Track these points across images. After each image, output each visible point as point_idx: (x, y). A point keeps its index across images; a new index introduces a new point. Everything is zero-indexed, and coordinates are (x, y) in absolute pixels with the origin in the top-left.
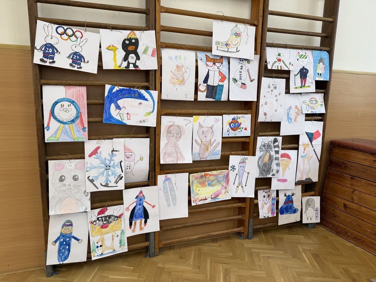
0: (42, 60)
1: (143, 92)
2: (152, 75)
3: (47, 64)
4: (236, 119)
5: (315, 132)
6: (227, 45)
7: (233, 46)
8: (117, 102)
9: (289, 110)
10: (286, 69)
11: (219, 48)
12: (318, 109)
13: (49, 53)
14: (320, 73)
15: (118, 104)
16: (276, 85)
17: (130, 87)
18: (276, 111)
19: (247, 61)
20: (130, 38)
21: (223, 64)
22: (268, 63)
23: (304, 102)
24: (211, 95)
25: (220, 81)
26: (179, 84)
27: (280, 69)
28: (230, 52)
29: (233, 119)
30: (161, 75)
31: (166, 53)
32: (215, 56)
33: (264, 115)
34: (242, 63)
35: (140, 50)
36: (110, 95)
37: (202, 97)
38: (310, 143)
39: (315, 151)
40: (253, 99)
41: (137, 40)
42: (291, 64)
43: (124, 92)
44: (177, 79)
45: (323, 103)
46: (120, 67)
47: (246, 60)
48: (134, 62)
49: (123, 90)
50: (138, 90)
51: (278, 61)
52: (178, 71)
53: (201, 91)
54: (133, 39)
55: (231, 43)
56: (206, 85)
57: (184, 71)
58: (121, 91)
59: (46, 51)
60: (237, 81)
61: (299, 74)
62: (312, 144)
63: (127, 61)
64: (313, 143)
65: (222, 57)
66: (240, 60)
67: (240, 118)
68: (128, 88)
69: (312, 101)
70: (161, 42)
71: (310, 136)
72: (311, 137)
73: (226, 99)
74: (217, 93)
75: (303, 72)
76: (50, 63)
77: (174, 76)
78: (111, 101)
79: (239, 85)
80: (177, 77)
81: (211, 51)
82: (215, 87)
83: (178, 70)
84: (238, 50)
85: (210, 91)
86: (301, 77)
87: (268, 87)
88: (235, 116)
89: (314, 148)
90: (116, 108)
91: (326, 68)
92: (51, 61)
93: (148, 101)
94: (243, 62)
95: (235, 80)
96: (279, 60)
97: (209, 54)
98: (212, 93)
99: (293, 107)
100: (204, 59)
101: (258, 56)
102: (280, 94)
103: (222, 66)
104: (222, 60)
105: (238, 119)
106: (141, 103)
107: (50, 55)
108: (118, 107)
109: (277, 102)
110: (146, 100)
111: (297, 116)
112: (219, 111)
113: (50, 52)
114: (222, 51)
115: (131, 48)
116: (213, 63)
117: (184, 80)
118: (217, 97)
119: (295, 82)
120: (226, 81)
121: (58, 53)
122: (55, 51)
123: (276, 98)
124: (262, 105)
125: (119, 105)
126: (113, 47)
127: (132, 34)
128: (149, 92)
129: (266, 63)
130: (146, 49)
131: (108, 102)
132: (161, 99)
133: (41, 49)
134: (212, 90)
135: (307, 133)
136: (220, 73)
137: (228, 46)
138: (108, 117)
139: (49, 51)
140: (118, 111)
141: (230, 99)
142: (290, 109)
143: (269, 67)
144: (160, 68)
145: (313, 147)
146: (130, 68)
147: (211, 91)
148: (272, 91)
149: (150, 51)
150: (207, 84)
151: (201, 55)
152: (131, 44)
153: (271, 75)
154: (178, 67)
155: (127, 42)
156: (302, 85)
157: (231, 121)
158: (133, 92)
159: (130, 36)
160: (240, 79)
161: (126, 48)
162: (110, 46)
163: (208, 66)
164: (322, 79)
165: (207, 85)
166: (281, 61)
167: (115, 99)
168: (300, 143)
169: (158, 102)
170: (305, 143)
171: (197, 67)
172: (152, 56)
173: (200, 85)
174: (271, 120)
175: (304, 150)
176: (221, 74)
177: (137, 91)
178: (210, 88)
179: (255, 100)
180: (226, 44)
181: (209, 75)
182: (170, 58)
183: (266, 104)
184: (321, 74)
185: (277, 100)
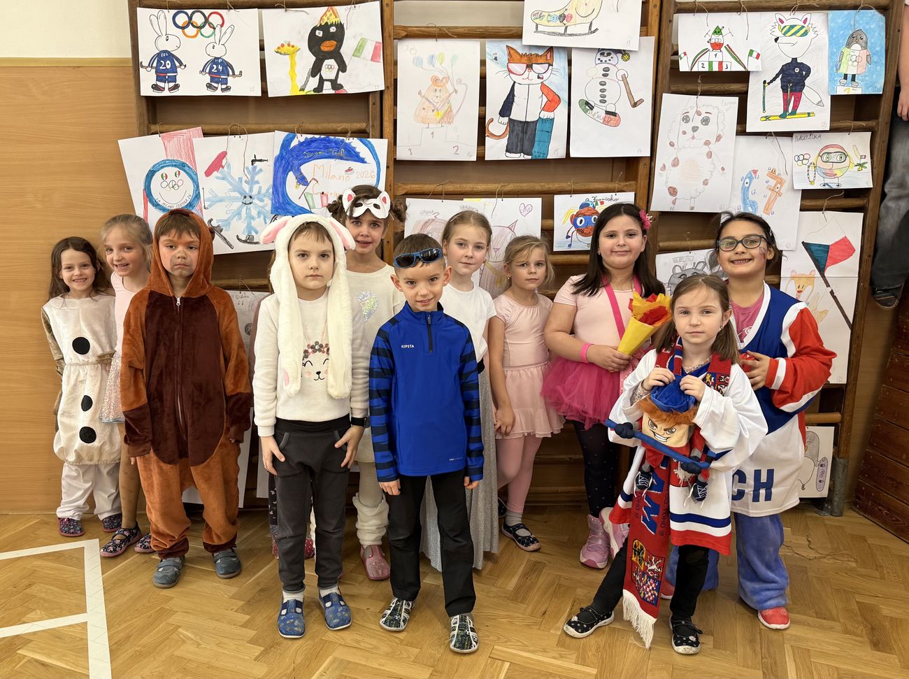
0: (155, 87)
1: (355, 143)
2: (374, 104)
3: (166, 93)
4: (591, 206)
5: (836, 243)
6: (563, 18)
7: (580, 20)
8: (299, 170)
9: (748, 180)
10: (737, 68)
11: (540, 28)
12: (847, 177)
13: (167, 71)
14: (850, 73)
15: (301, 173)
16: (708, 115)
17: (328, 133)
18: (706, 183)
19: (620, 55)
20: (327, 23)
21: (552, 65)
22: (682, 55)
23: (801, 158)
24: (519, 144)
25: (543, 109)
26: (439, 122)
27: (716, 69)
28: (570, 35)
29: (583, 206)
30: (395, 104)
31: (407, 51)
32: (531, 47)
33: (671, 194)
34: (608, 61)
35: (346, 50)
36: (284, 154)
37: (496, 150)
38: (817, 274)
39: (835, 298)
40: (640, 151)
41: (340, 27)
42: (755, 54)
43: (314, 145)
44: (433, 111)
45: (868, 159)
46: (302, 90)
47: (617, 51)
48: (333, 77)
49: (312, 141)
50: (345, 138)
51: (711, 49)
52: (436, 90)
53: (493, 135)
54: (332, 25)
55: (573, 12)
56: (506, 120)
57: (451, 90)
58: (308, 143)
59: (161, 68)
60: (592, 108)
61: (778, 81)
62: (823, 276)
63: (318, 76)
64: (826, 274)
65: (551, 49)
66: (602, 54)
67: (602, 203)
68: (323, 137)
69: (828, 153)
70: (394, 27)
71: (818, 254)
72: (820, 256)
73: (561, 154)
74: (537, 139)
75: (791, 75)
76: (170, 89)
77: (427, 102)
78: (287, 168)
79: (598, 117)
80: (435, 106)
81: (518, 35)
82: (532, 125)
83: (436, 88)
84: (593, 30)
85: (518, 134)
86: (784, 89)
87: (683, 119)
88: (590, 196)
89: (833, 287)
90: (298, 182)
91: (875, 58)
92: (172, 85)
93: (366, 162)
94: (609, 57)
95: (588, 105)
96: (717, 46)
97: (514, 44)
98: (522, 140)
99: (763, 173)
100: (504, 57)
101: (651, 41)
102: (719, 138)
103: (549, 71)
104: (552, 57)
105: (597, 204)
106: (352, 169)
107: (168, 74)
108: (302, 180)
109: (710, 159)
110: (362, 161)
111: (775, 199)
112: (542, 184)
113: (168, 67)
114: (549, 34)
115: (327, 46)
116: (525, 65)
117: (451, 111)
118: (536, 149)
119: (764, 102)
120: (562, 109)
121: (183, 67)
122: (177, 64)
123: (706, 150)
124: (664, 167)
125: (305, 174)
126: (290, 48)
127: (331, 15)
128: (369, 142)
129: (675, 58)
130: (361, 45)
131: (281, 170)
132: (395, 159)
133: (150, 65)
134: (523, 132)
135: (806, 245)
136: (545, 89)
137: (565, 22)
138: (281, 201)
139: (165, 66)
140: (302, 187)
141: (573, 155)
142: (751, 179)
143: (684, 66)
144: (393, 87)
145: (828, 285)
146: (324, 92)
147: (520, 134)
148: (695, 129)
149: (369, 50)
150: (509, 118)
151: (497, 48)
152: (328, 36)
153: (690, 87)
154: (435, 80)
155: (319, 33)
156: (786, 109)
157: (576, 210)
158: (333, 144)
159: (326, 20)
160: (603, 102)
161: (317, 47)
162: (283, 45)
163: (511, 74)
164: (859, 92)
165: (510, 120)
166: (723, 49)
167: (296, 162)
168: (783, 274)
169: (388, 167)
170: (799, 272)
171: (483, 79)
172: (371, 60)
173: (492, 120)
174: (693, 208)
175: (799, 292)
176: (545, 91)
177: (342, 141)
178: (518, 128)
179: (646, 153)
180: (561, 16)
181: (514, 96)
182: (418, 62)
183: (676, 163)
184: (854, 76)
185: (709, 155)
